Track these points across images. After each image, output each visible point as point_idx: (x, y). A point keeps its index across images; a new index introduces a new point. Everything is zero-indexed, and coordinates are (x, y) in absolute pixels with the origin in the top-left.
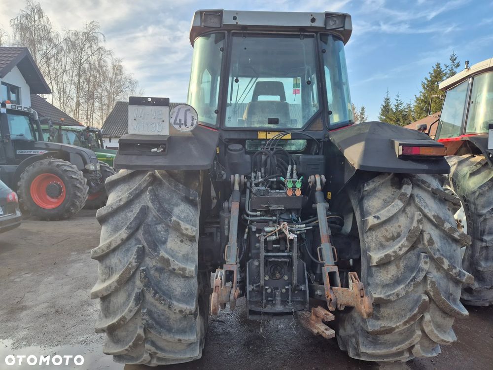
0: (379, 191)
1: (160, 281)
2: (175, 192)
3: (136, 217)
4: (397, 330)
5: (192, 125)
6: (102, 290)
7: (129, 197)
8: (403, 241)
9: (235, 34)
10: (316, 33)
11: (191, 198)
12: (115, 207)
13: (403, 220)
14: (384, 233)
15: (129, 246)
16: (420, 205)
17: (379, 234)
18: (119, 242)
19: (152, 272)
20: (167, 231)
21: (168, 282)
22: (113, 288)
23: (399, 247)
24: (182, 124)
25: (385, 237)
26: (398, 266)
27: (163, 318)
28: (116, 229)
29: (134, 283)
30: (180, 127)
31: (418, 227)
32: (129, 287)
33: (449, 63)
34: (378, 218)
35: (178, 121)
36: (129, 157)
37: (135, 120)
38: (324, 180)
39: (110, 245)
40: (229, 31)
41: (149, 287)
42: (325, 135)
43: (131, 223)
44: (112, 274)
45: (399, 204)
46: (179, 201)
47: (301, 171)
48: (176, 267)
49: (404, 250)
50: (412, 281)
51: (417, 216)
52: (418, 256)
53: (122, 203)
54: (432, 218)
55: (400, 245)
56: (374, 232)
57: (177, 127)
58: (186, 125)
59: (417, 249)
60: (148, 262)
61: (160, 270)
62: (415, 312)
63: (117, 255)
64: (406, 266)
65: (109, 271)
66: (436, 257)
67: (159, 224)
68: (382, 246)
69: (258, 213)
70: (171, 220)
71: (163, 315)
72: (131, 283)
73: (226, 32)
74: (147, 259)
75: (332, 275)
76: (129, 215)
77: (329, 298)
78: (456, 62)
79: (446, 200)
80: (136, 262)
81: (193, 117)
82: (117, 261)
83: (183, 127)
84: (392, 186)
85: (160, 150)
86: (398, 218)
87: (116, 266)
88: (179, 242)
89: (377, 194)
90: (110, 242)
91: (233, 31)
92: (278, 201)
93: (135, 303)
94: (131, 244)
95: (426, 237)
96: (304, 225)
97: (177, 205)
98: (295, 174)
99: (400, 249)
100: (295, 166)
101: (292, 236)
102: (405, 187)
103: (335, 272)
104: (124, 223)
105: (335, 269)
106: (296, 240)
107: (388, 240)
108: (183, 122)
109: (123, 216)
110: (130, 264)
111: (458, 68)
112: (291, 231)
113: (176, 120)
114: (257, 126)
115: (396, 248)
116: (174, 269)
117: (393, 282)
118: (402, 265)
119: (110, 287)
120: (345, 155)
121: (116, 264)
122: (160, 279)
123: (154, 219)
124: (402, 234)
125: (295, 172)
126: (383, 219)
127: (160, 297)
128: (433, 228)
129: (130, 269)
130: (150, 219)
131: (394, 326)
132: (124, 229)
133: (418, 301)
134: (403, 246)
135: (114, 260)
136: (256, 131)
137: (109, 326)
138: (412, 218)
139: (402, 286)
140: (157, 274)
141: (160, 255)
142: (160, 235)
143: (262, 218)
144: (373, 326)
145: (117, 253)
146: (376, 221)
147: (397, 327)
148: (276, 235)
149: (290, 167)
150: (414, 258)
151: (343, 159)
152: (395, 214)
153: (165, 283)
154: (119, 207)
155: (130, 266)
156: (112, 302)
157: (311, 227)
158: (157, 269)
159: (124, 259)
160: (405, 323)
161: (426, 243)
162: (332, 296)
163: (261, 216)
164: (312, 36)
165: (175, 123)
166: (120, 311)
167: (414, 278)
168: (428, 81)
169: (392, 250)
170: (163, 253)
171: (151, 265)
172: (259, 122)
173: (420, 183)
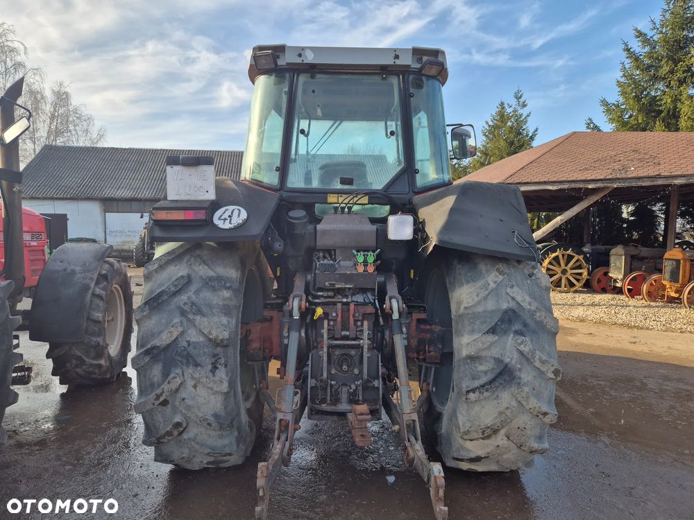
33: (514, 102)
78: (522, 100)
111: (525, 108)
168: (489, 126)
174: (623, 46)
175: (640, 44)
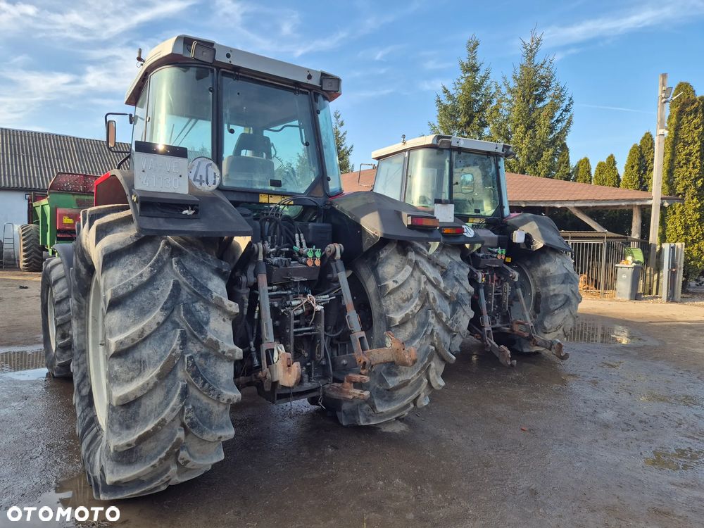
0: (390, 258)
1: (206, 369)
2: (203, 263)
3: (170, 295)
4: (412, 381)
5: (214, 184)
6: (135, 390)
7: (151, 271)
8: (417, 301)
9: (224, 74)
10: (310, 90)
11: (224, 270)
12: (136, 284)
13: (413, 284)
14: (401, 296)
15: (165, 331)
16: (423, 269)
17: (397, 297)
18: (155, 326)
19: (197, 359)
20: (206, 309)
21: (214, 369)
22: (151, 384)
23: (414, 306)
24: (204, 181)
25: (401, 299)
26: (413, 324)
27: (205, 413)
28: (143, 312)
29: (175, 375)
30: (201, 184)
31: (425, 288)
32: (169, 382)
34: (396, 282)
35: (198, 178)
36: (154, 219)
37: (143, 171)
38: (343, 249)
39: (142, 332)
40: (218, 69)
41: (197, 377)
42: (325, 202)
43: (165, 303)
44: (144, 369)
45: (409, 269)
46: (211, 274)
47: (310, 239)
48: (226, 350)
49: (418, 308)
50: (424, 334)
51: (423, 279)
52: (427, 314)
53: (145, 279)
54: (432, 279)
55: (414, 304)
56: (391, 296)
57: (197, 184)
58: (208, 183)
59: (425, 307)
60: (191, 348)
61: (205, 356)
62: (426, 362)
63: (150, 344)
64: (419, 323)
65: (139, 366)
66: (438, 312)
67: (197, 302)
68: (400, 308)
69: (275, 287)
70: (212, 297)
71: (206, 410)
72: (171, 377)
73: (215, 69)
74: (190, 344)
75: (361, 339)
76: (155, 293)
77: (362, 362)
78: (340, 119)
79: (437, 264)
80: (180, 349)
81: (215, 174)
82: (151, 351)
83: (204, 184)
84: (399, 253)
85: (192, 212)
86: (409, 282)
87: (149, 358)
88: (222, 321)
89: (389, 261)
90: (143, 328)
91: (223, 70)
92: (297, 272)
93: (180, 398)
94: (166, 329)
95: (431, 296)
96: (328, 296)
97: (211, 279)
98: (304, 244)
99: (415, 307)
100: (302, 235)
101: (319, 308)
102: (410, 253)
103: (363, 337)
104: (152, 304)
105: (363, 334)
106: (323, 311)
107: (404, 301)
108: (204, 179)
109: (148, 295)
110: (173, 352)
112: (318, 303)
113: (196, 176)
114: (259, 187)
115: (412, 307)
116: (224, 352)
117: (409, 338)
118: (416, 322)
119: (148, 384)
120: (361, 223)
121: (149, 355)
122: (205, 367)
123: (190, 297)
124: (414, 295)
125: (303, 241)
126: (400, 282)
127: (210, 386)
128: (433, 288)
129: (175, 358)
130: (184, 297)
131: (410, 378)
132: (159, 310)
133: (426, 352)
134: (417, 305)
135: (146, 352)
136: (257, 193)
137: (139, 437)
138: (419, 281)
139: (418, 340)
140: (202, 361)
141: (208, 338)
142: (201, 315)
143: (279, 292)
144: (393, 382)
145: (148, 342)
146: (396, 285)
147: (412, 378)
148: (302, 308)
149: (297, 235)
150: (424, 316)
151: (360, 227)
152: (407, 279)
153: (212, 370)
154: (142, 284)
155: (174, 354)
156: (142, 406)
157: (334, 297)
158: (201, 355)
159: (160, 348)
160: (418, 374)
161: (432, 301)
162: (366, 359)
163: (277, 290)
164: (306, 93)
165: (194, 180)
166: (153, 414)
167: (426, 331)
169: (410, 310)
170: (210, 335)
171: (195, 351)
172: (261, 183)
173: (418, 250)
174: (436, 98)
175: (446, 97)
